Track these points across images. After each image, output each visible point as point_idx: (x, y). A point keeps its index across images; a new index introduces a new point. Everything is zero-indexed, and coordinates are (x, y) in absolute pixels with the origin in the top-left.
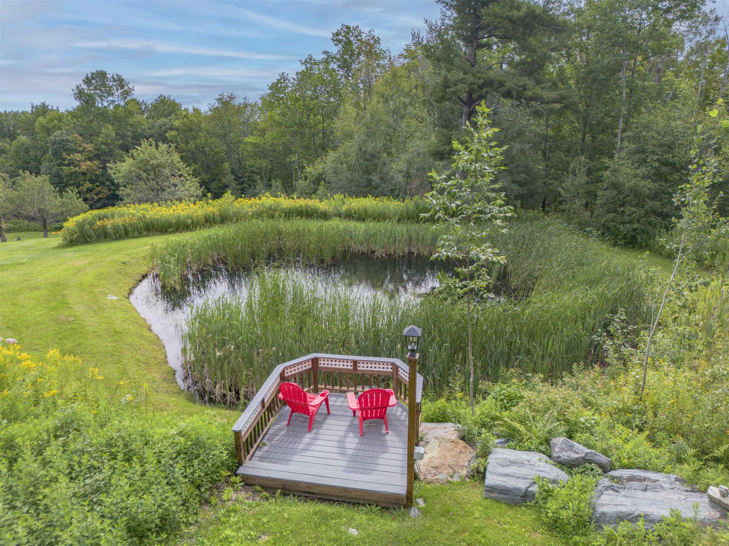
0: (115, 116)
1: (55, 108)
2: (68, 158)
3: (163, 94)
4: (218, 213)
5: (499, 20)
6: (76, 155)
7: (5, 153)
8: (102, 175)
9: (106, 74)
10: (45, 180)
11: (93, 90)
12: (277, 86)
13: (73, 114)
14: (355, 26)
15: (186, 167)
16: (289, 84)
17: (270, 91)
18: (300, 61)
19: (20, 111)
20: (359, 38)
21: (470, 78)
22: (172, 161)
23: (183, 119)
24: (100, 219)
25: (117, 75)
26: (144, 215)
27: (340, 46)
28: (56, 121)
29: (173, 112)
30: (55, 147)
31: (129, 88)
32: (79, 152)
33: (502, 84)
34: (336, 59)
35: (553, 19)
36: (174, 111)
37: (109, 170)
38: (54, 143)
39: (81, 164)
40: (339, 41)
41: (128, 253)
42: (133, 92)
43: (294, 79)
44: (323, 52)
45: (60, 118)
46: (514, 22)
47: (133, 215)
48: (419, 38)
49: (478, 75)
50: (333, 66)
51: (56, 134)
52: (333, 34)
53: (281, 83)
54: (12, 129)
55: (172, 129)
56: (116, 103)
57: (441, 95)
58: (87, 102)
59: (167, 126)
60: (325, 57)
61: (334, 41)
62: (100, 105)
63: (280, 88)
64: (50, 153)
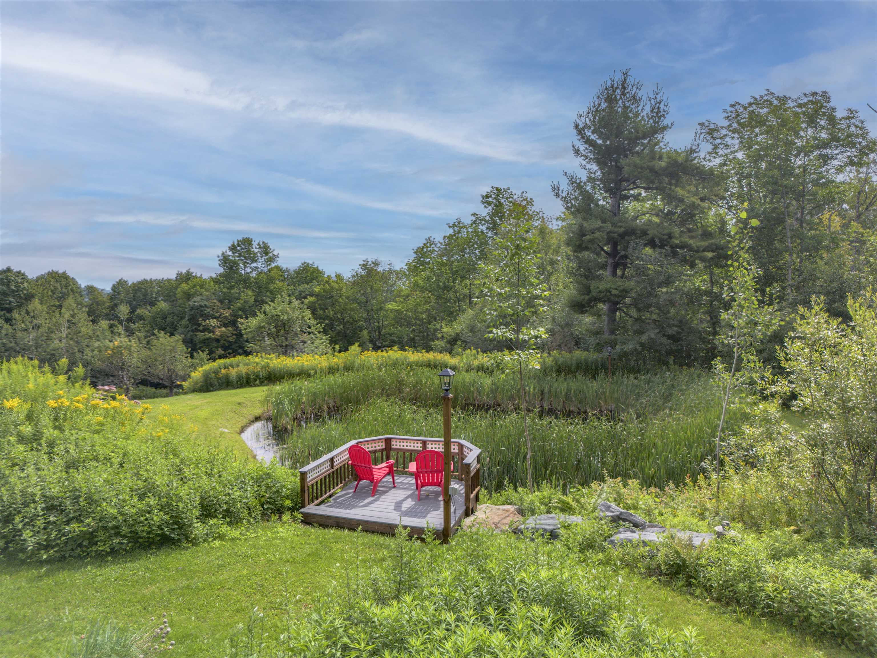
0: (256, 283)
1: (199, 275)
2: (204, 324)
3: (307, 261)
4: (343, 365)
5: (639, 170)
6: (212, 320)
7: (144, 319)
8: (235, 342)
9: (251, 241)
10: (178, 341)
11: (238, 257)
12: (422, 250)
13: (216, 281)
14: (506, 187)
15: (317, 324)
16: (435, 249)
17: (415, 256)
18: (447, 224)
19: (165, 279)
20: (511, 199)
21: (608, 226)
22: (303, 317)
23: (324, 285)
24: (225, 367)
25: (263, 242)
26: (268, 363)
27: (490, 208)
28: (198, 287)
29: (315, 278)
30: (193, 312)
31: (274, 255)
32: (215, 318)
33: (645, 233)
34: (486, 221)
35: (698, 168)
36: (317, 277)
37: (240, 326)
38: (192, 309)
39: (215, 330)
40: (489, 203)
41: (245, 396)
42: (277, 259)
43: (441, 244)
44: (472, 215)
45: (202, 284)
46: (656, 172)
47: (257, 364)
48: (558, 190)
49: (619, 224)
50: (482, 228)
51: (195, 299)
52: (483, 196)
53: (427, 247)
54: (154, 296)
55: (311, 295)
56: (259, 270)
57: (577, 243)
58: (231, 268)
59: (307, 293)
60: (474, 219)
61: (484, 203)
62: (243, 272)
63: (426, 252)
64: (187, 319)
